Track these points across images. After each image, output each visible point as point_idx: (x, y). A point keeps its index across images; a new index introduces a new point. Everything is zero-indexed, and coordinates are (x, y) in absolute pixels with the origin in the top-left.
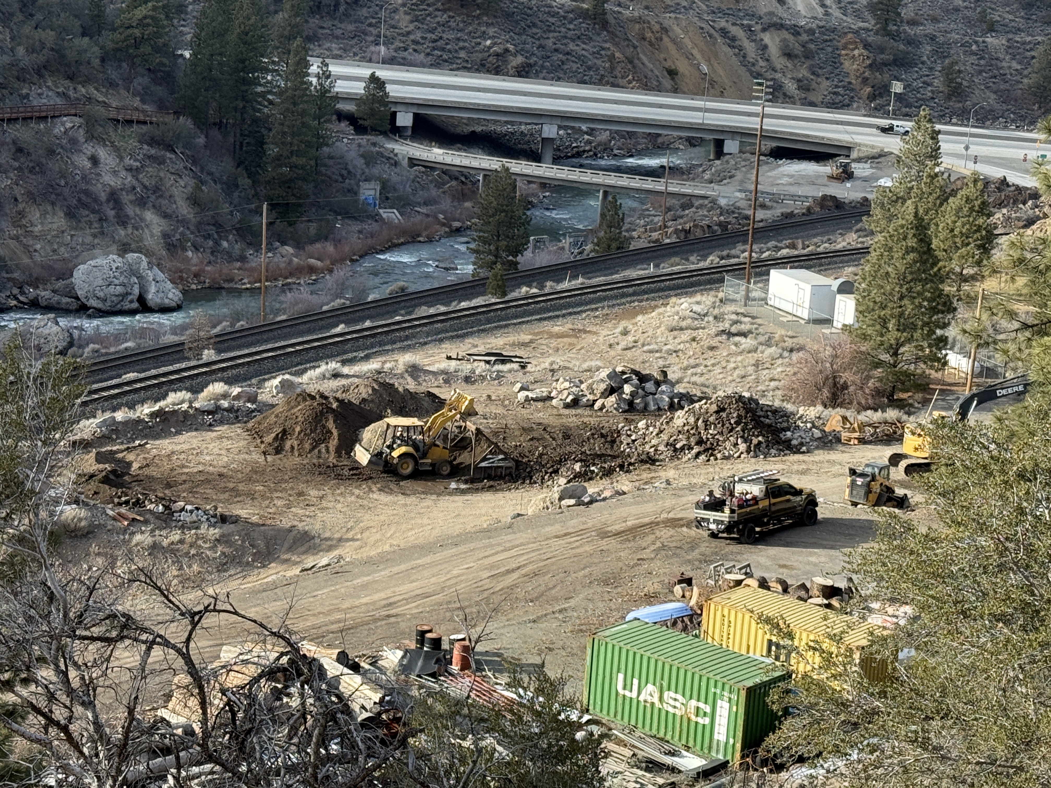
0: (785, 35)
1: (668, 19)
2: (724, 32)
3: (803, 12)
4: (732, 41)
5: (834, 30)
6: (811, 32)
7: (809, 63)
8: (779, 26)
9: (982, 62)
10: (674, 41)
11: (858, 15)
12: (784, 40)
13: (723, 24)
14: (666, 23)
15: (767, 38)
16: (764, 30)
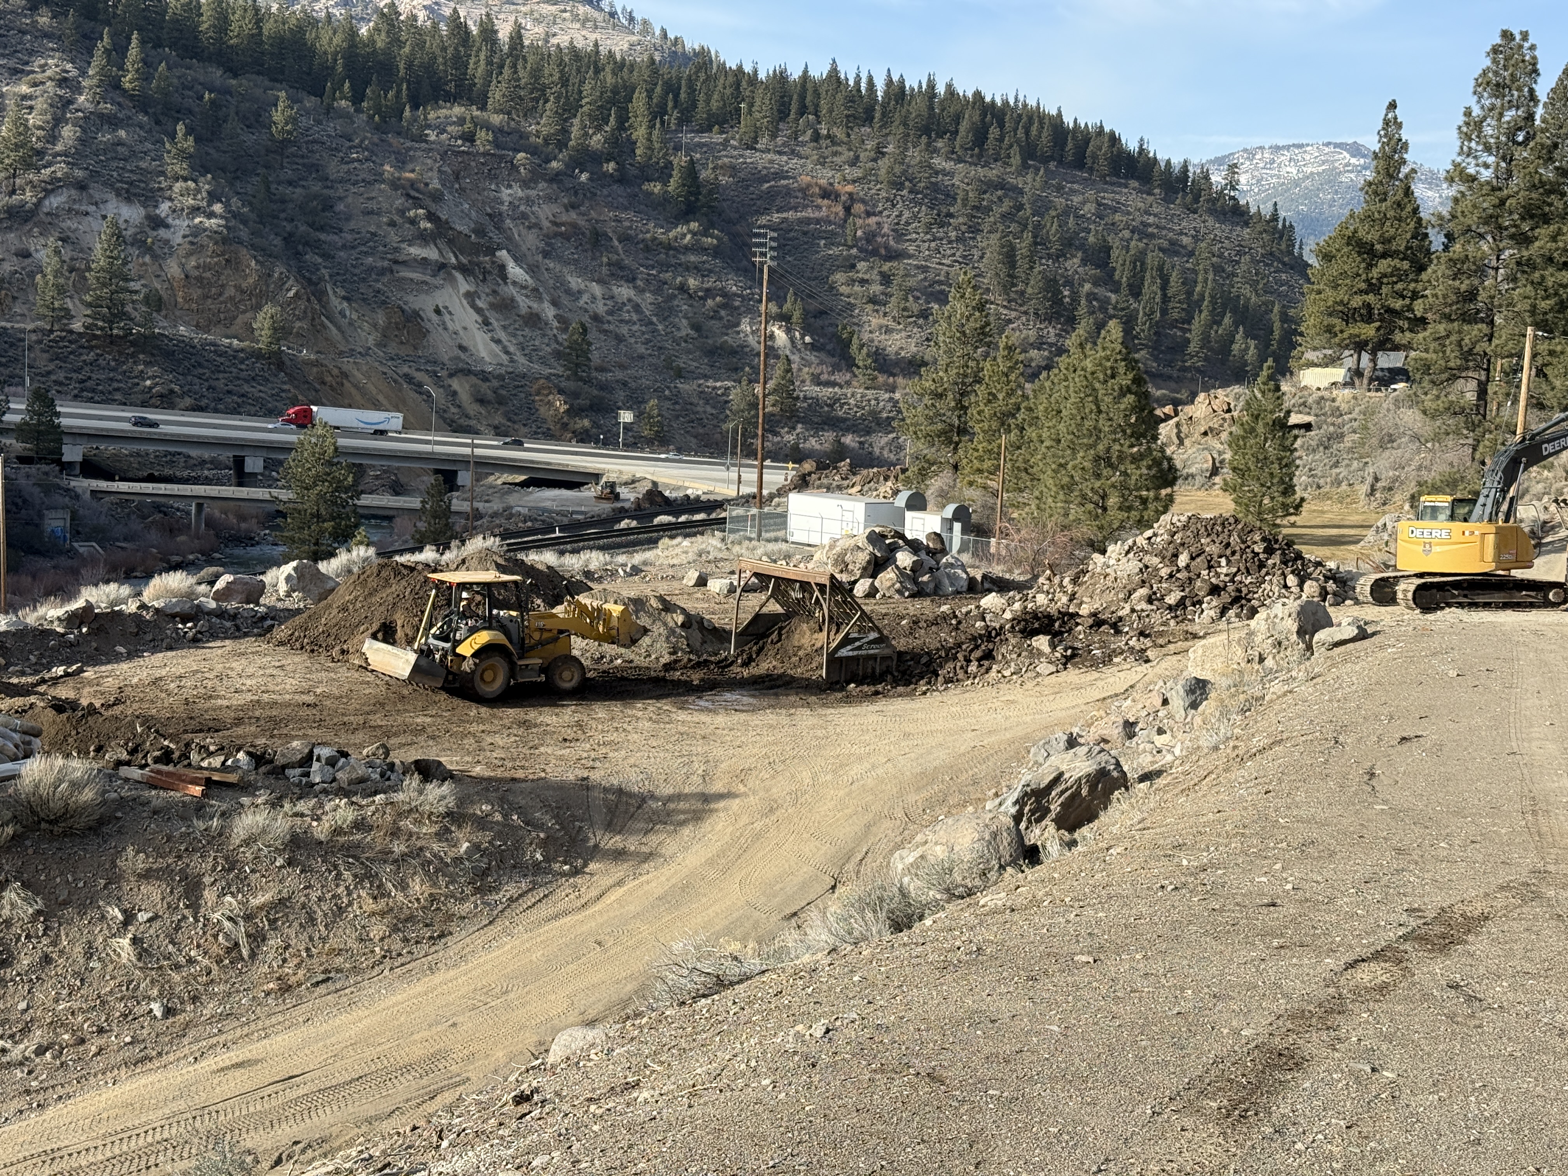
0: (473, 379)
1: (347, 364)
2: (409, 378)
3: (487, 359)
4: (418, 387)
5: (524, 376)
6: (500, 377)
7: (502, 409)
8: (467, 372)
9: (677, 407)
10: (356, 386)
11: (543, 361)
12: (473, 386)
13: (406, 369)
14: (345, 368)
15: (455, 384)
16: (451, 375)
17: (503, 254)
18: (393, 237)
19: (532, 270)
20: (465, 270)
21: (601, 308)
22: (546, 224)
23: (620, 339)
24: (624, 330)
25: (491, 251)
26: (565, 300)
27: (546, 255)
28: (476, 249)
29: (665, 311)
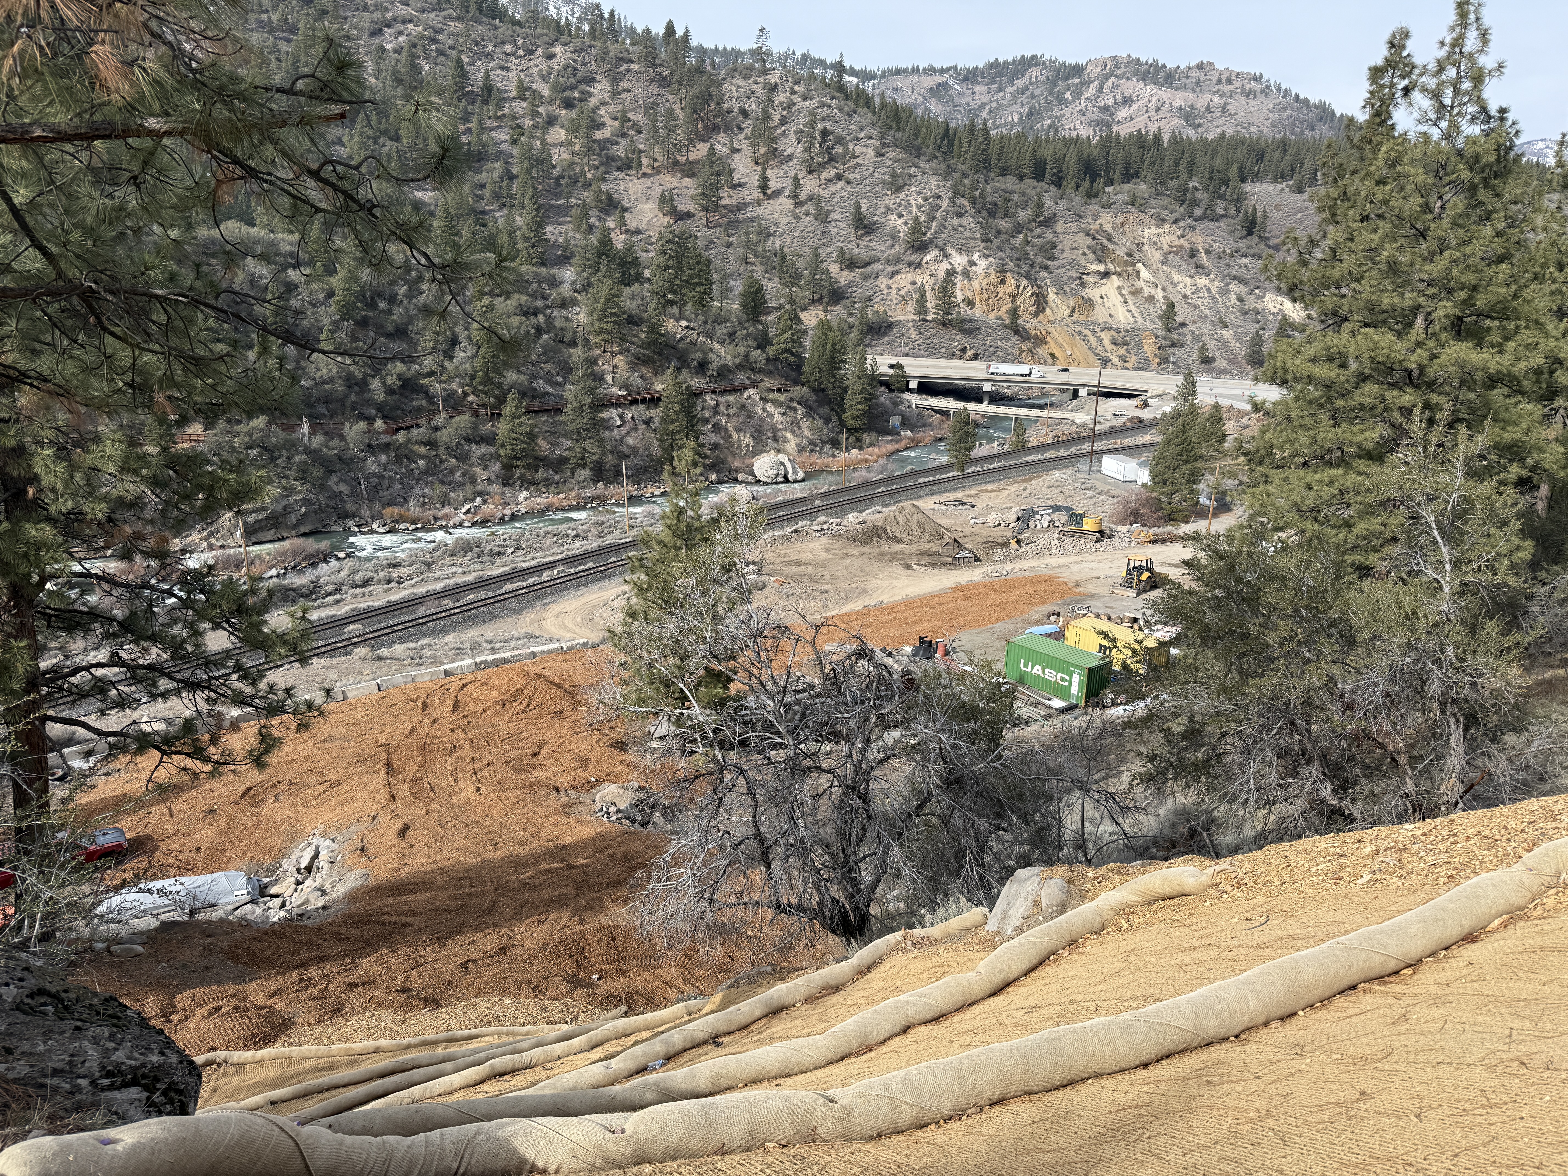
0: (1112, 332)
1: (1050, 327)
2: (1080, 333)
3: (1122, 321)
4: (1085, 338)
5: (1139, 330)
6: (1127, 331)
7: (1125, 347)
9: (1220, 344)
10: (1054, 338)
11: (1152, 321)
12: (1112, 336)
13: (1079, 328)
14: (1049, 330)
15: (1103, 335)
16: (1101, 331)
17: (1139, 266)
18: (1083, 262)
19: (1155, 273)
20: (1119, 275)
21: (1188, 291)
22: (1166, 247)
23: (1196, 307)
24: (1199, 302)
25: (1133, 264)
26: (1170, 288)
27: (1163, 263)
28: (1126, 263)
29: (1225, 291)
